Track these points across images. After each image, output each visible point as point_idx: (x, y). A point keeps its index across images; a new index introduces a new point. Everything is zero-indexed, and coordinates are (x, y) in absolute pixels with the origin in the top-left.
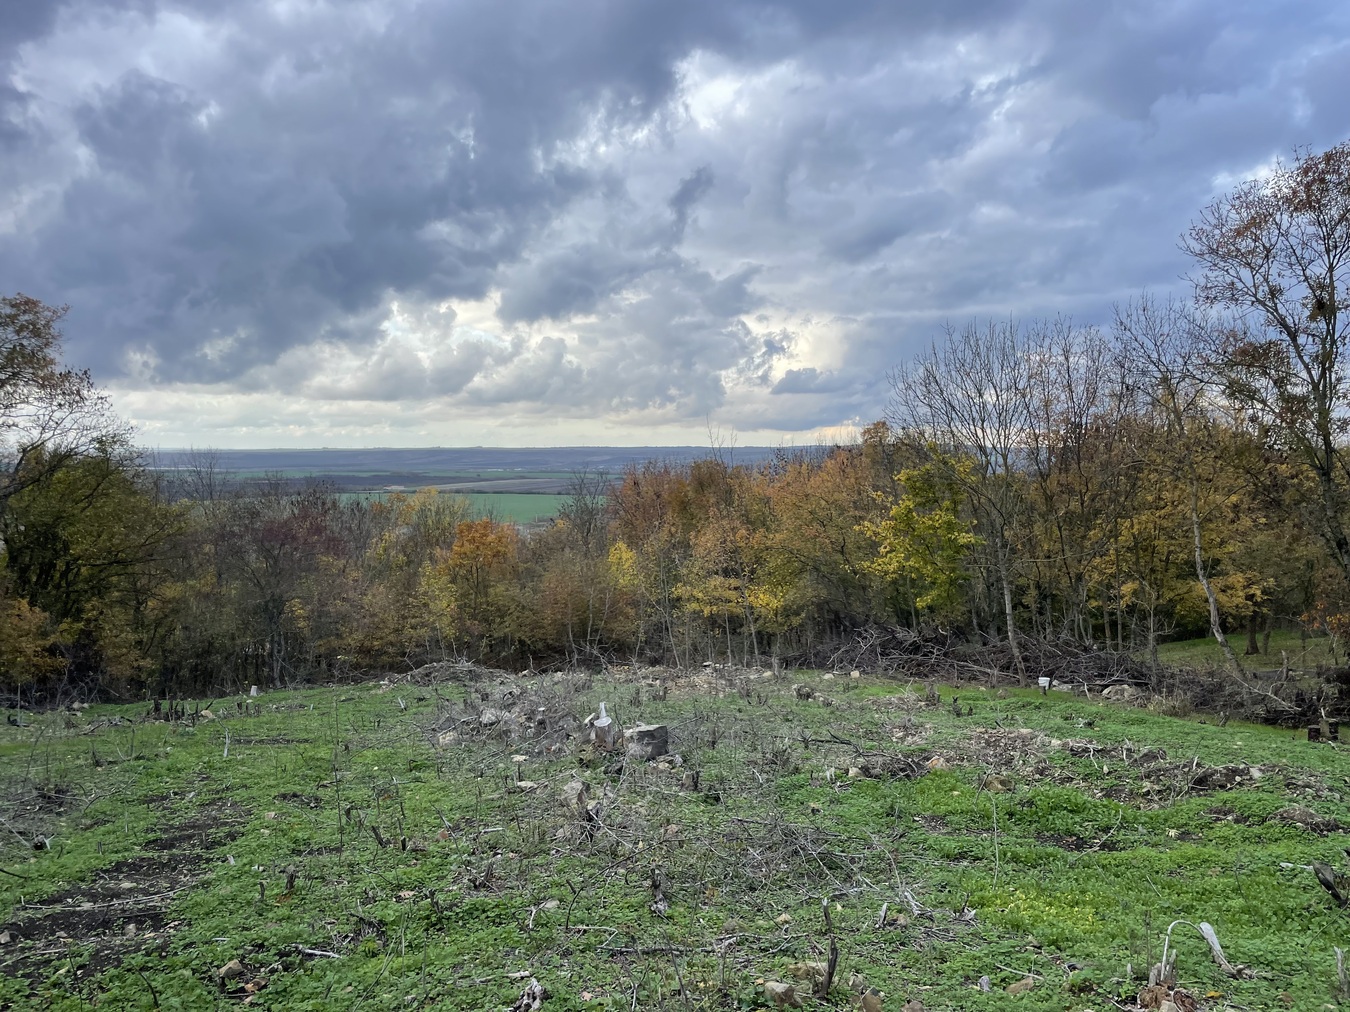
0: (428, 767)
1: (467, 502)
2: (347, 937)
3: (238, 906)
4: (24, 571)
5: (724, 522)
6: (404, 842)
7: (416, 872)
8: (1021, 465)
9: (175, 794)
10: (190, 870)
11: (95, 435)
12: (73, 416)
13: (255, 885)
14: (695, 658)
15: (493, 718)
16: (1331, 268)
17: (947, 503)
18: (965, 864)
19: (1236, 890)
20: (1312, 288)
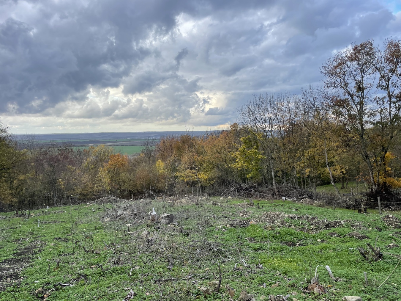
0: (101, 228)
1: (113, 149)
2: (75, 280)
3: (42, 272)
5: (191, 153)
6: (93, 251)
7: (97, 260)
8: (276, 135)
9: (23, 239)
10: (27, 262)
13: (47, 265)
14: (183, 194)
15: (121, 213)
16: (362, 77)
17: (255, 147)
18: (260, 251)
19: (337, 256)
20: (356, 83)
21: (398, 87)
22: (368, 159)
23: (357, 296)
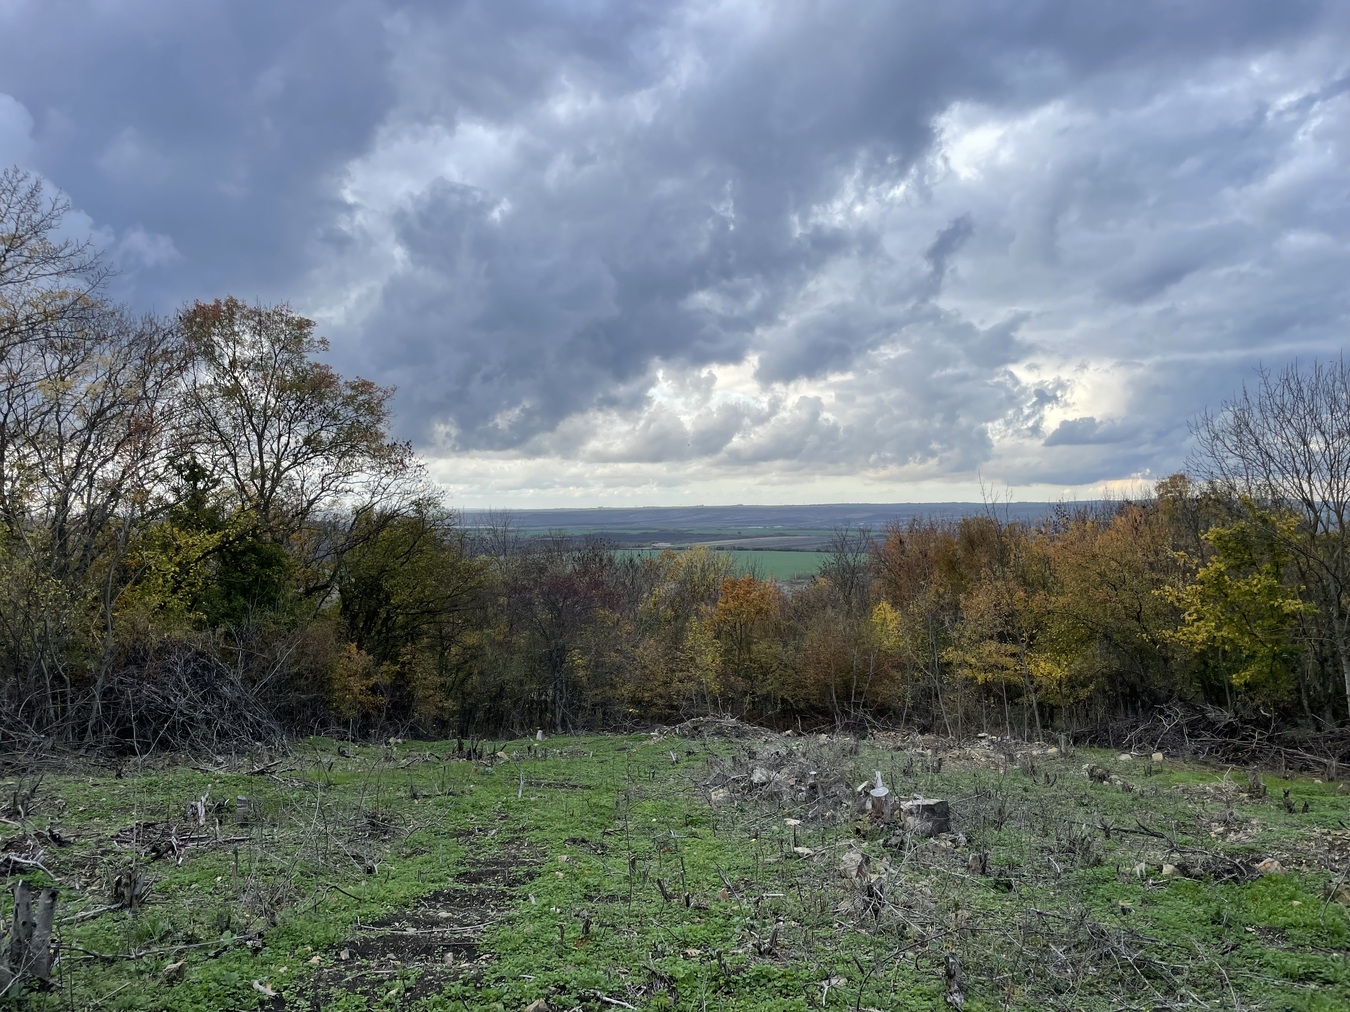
0: (704, 823)
1: (731, 559)
2: (640, 989)
3: (541, 945)
4: (354, 617)
5: (999, 584)
6: (687, 898)
7: (700, 930)
9: (480, 830)
10: (495, 905)
11: (414, 498)
12: (396, 482)
13: (554, 926)
14: (969, 727)
15: (764, 778)
17: (1266, 566)
18: (1313, 986)
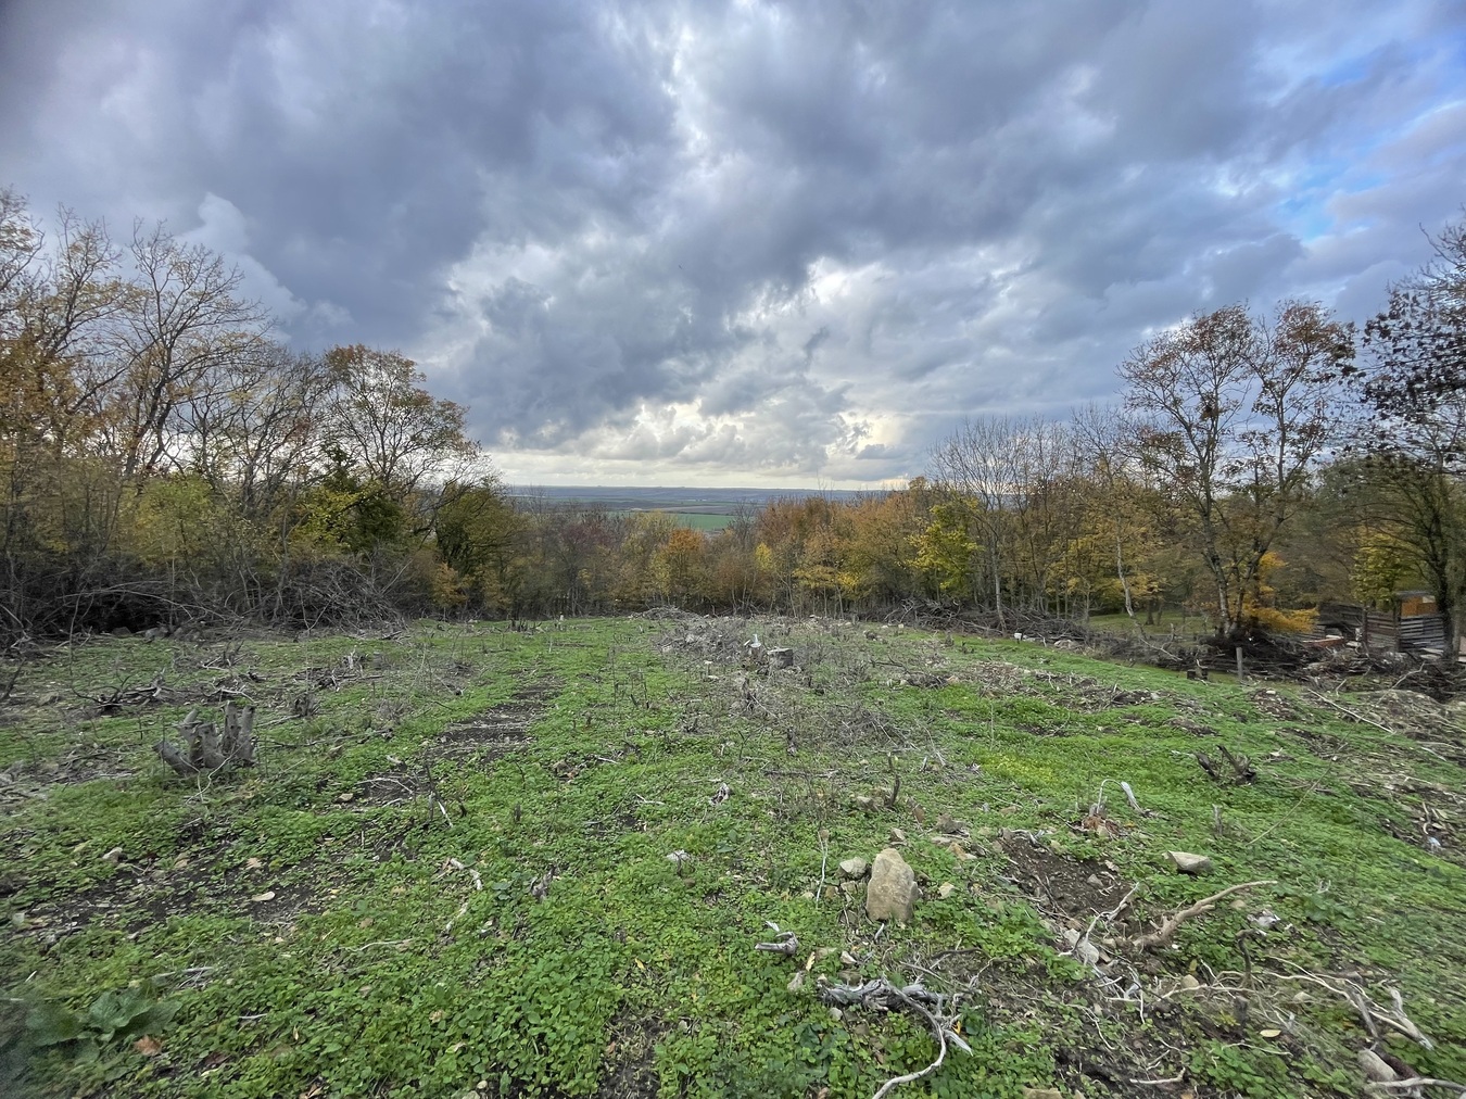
0: (658, 664)
1: (677, 518)
2: (620, 752)
3: (562, 731)
4: (445, 548)
5: (825, 534)
6: (647, 704)
8: (1009, 505)
9: (525, 670)
10: (535, 711)
11: (482, 476)
12: (472, 466)
13: (570, 721)
14: (806, 612)
15: (693, 640)
16: (1216, 387)
17: (961, 526)
18: (972, 739)
19: (1142, 765)
20: (1203, 399)
21: (1306, 408)
22: (1218, 564)
23: (1197, 853)
